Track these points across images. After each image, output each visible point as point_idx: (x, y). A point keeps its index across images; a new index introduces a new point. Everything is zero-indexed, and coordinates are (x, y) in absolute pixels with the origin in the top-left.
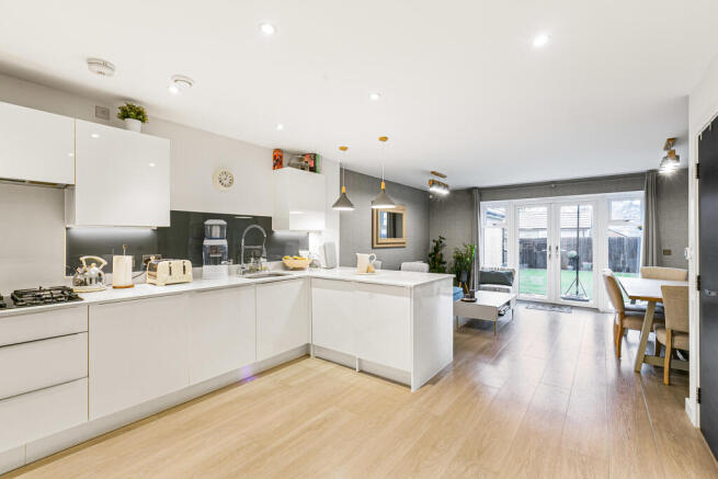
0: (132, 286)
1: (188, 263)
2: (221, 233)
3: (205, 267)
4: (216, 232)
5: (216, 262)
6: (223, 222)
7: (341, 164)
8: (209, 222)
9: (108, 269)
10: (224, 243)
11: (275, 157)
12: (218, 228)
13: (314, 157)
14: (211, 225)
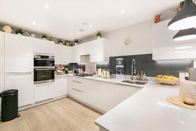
1: (108, 72)
4: (120, 63)
8: (118, 59)
10: (122, 66)
14: (118, 61)
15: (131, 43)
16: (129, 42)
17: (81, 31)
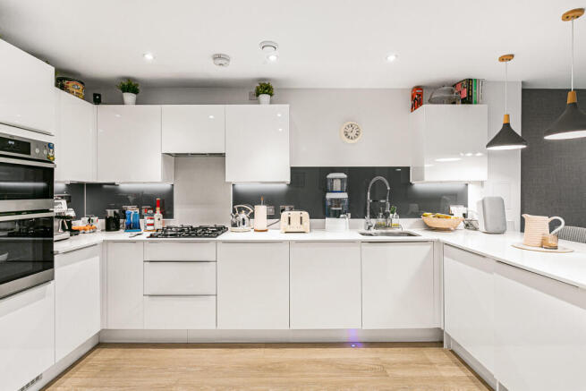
0: (266, 231)
1: (305, 214)
2: (342, 187)
3: (327, 219)
4: (337, 185)
5: (337, 215)
6: (343, 175)
7: (523, 83)
8: (331, 176)
9: (252, 216)
10: (344, 196)
11: (413, 97)
12: (339, 181)
13: (469, 83)
14: (333, 179)
15: (360, 137)
16: (355, 132)
17: (220, 61)
